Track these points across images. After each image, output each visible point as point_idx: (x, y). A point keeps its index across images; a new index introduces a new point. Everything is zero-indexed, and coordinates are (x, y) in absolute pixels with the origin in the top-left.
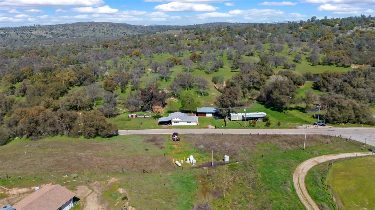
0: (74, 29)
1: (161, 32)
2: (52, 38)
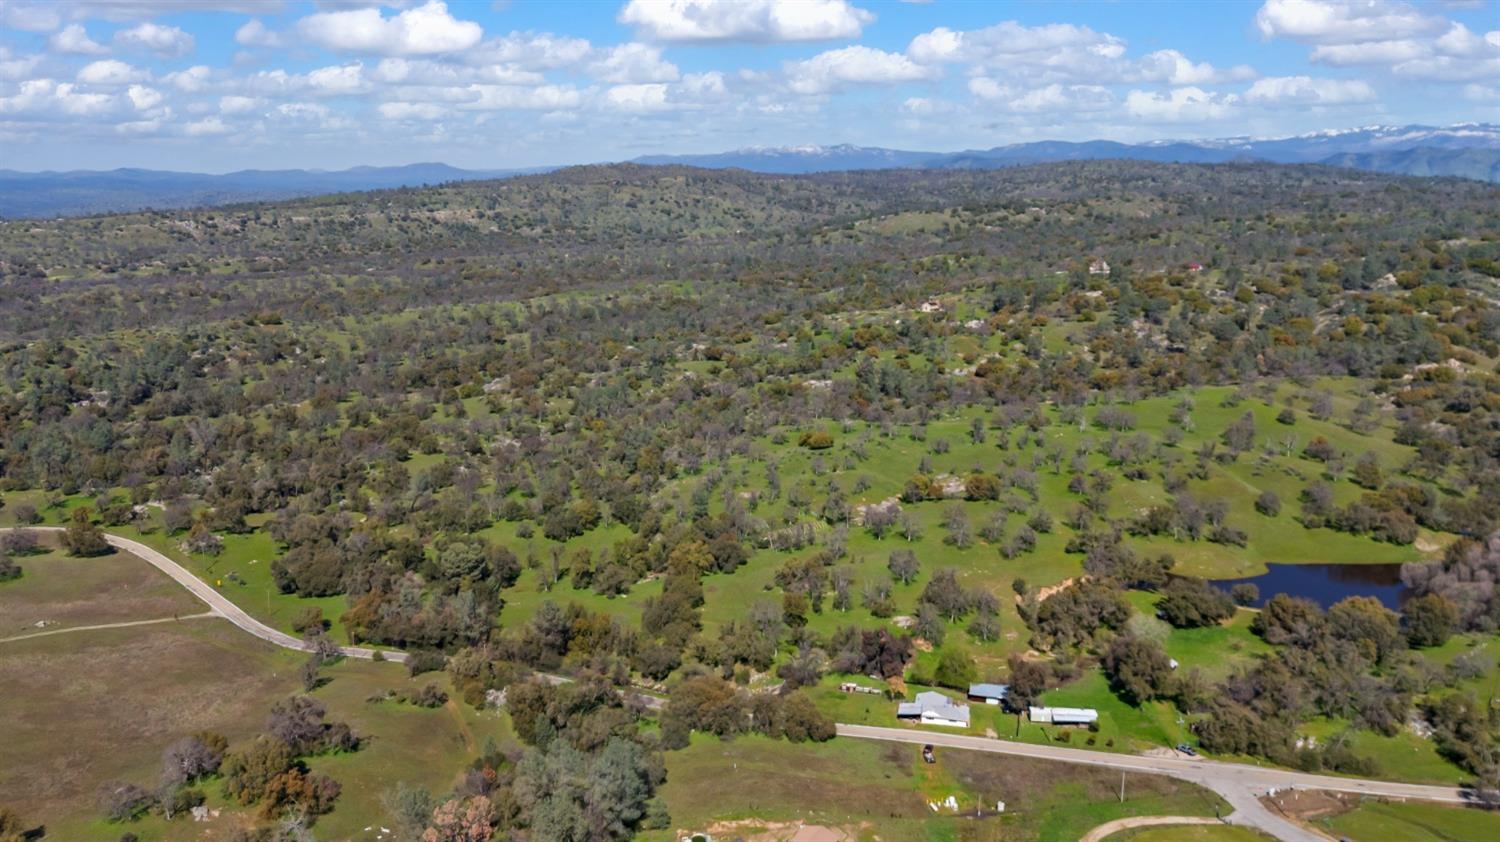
0: (568, 196)
1: (874, 220)
2: (497, 234)
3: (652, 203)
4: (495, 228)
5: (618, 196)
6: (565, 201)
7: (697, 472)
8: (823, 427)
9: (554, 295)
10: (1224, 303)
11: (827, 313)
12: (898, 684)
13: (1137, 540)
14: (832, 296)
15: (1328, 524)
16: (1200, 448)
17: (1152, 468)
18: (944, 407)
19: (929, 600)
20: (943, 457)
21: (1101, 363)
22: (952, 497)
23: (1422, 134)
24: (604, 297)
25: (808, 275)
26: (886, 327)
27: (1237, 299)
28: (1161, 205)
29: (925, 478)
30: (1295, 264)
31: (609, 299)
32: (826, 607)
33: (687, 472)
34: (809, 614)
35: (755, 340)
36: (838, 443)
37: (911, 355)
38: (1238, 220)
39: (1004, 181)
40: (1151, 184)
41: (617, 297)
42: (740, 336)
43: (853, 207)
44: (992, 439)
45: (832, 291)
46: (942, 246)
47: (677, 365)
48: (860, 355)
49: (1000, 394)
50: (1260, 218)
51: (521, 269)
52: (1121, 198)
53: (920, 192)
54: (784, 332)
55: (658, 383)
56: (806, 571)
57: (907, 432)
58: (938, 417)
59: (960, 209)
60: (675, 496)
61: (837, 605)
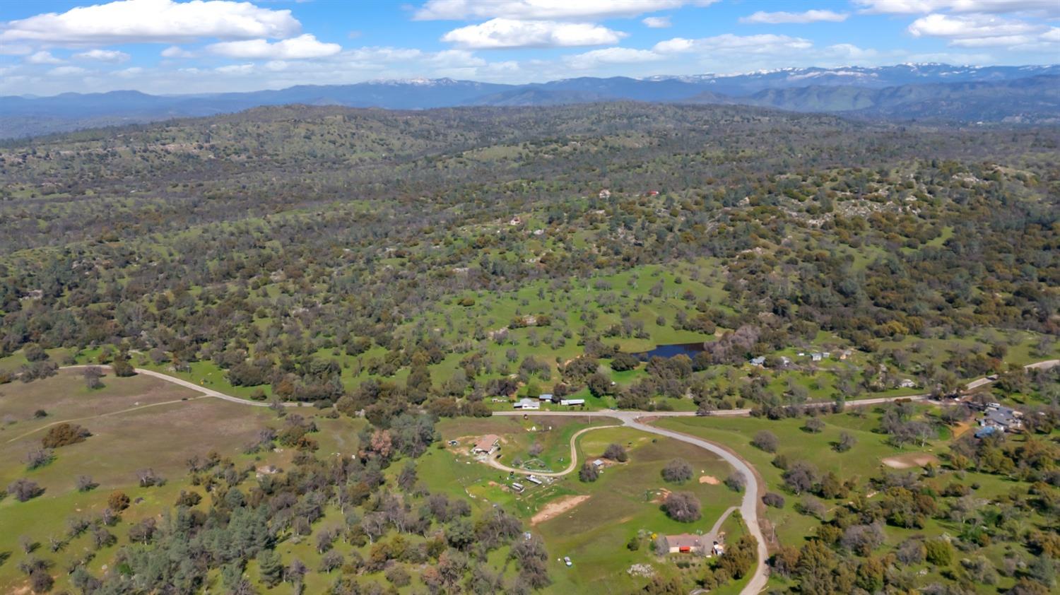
1: (475, 150)
2: (214, 160)
3: (322, 135)
4: (212, 156)
5: (296, 130)
6: (259, 135)
7: (411, 320)
8: (468, 294)
9: (282, 213)
10: (664, 217)
11: (459, 226)
12: (514, 396)
13: (607, 339)
14: (457, 210)
15: (684, 328)
16: (636, 298)
17: (616, 308)
18: (525, 281)
19: (523, 367)
20: (526, 307)
21: (601, 253)
22: (531, 325)
23: (817, 73)
24: (316, 213)
25: (440, 194)
26: (493, 235)
27: (671, 214)
28: (648, 139)
29: (519, 317)
30: (705, 190)
31: (319, 215)
32: (482, 373)
33: (406, 320)
34: (476, 377)
35: (421, 244)
36: (477, 302)
37: (507, 252)
38: (687, 155)
39: (556, 117)
40: (646, 120)
41: (323, 213)
42: (412, 242)
43: (459, 136)
44: (548, 297)
45: (456, 207)
46: (519, 170)
47: (381, 262)
48: (481, 252)
49: (552, 273)
50: (698, 154)
51: (246, 190)
52: (625, 134)
53: (502, 126)
54: (437, 239)
55: (372, 273)
56: (473, 360)
57: (509, 295)
58: (523, 286)
59: (528, 143)
60: (404, 333)
61: (487, 372)
